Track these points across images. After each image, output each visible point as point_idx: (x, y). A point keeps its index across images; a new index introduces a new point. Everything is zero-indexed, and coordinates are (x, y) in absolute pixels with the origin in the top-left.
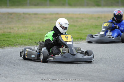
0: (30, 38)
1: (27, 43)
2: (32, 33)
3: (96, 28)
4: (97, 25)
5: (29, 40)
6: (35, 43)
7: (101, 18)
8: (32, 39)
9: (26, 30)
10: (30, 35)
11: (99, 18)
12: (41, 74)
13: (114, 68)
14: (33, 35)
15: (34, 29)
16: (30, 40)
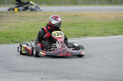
0: (7, 36)
1: (3, 41)
2: (9, 31)
3: (73, 26)
4: (73, 24)
5: (5, 38)
6: (12, 41)
7: (78, 16)
8: (9, 37)
9: (3, 28)
10: (7, 34)
11: (76, 16)
12: (16, 72)
13: (89, 66)
14: (10, 33)
15: (11, 27)
16: (7, 38)
